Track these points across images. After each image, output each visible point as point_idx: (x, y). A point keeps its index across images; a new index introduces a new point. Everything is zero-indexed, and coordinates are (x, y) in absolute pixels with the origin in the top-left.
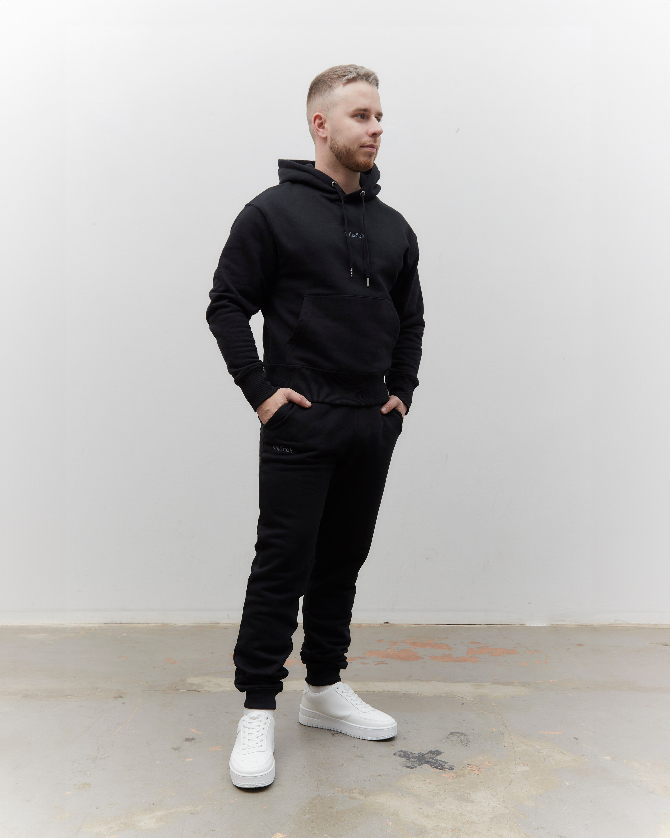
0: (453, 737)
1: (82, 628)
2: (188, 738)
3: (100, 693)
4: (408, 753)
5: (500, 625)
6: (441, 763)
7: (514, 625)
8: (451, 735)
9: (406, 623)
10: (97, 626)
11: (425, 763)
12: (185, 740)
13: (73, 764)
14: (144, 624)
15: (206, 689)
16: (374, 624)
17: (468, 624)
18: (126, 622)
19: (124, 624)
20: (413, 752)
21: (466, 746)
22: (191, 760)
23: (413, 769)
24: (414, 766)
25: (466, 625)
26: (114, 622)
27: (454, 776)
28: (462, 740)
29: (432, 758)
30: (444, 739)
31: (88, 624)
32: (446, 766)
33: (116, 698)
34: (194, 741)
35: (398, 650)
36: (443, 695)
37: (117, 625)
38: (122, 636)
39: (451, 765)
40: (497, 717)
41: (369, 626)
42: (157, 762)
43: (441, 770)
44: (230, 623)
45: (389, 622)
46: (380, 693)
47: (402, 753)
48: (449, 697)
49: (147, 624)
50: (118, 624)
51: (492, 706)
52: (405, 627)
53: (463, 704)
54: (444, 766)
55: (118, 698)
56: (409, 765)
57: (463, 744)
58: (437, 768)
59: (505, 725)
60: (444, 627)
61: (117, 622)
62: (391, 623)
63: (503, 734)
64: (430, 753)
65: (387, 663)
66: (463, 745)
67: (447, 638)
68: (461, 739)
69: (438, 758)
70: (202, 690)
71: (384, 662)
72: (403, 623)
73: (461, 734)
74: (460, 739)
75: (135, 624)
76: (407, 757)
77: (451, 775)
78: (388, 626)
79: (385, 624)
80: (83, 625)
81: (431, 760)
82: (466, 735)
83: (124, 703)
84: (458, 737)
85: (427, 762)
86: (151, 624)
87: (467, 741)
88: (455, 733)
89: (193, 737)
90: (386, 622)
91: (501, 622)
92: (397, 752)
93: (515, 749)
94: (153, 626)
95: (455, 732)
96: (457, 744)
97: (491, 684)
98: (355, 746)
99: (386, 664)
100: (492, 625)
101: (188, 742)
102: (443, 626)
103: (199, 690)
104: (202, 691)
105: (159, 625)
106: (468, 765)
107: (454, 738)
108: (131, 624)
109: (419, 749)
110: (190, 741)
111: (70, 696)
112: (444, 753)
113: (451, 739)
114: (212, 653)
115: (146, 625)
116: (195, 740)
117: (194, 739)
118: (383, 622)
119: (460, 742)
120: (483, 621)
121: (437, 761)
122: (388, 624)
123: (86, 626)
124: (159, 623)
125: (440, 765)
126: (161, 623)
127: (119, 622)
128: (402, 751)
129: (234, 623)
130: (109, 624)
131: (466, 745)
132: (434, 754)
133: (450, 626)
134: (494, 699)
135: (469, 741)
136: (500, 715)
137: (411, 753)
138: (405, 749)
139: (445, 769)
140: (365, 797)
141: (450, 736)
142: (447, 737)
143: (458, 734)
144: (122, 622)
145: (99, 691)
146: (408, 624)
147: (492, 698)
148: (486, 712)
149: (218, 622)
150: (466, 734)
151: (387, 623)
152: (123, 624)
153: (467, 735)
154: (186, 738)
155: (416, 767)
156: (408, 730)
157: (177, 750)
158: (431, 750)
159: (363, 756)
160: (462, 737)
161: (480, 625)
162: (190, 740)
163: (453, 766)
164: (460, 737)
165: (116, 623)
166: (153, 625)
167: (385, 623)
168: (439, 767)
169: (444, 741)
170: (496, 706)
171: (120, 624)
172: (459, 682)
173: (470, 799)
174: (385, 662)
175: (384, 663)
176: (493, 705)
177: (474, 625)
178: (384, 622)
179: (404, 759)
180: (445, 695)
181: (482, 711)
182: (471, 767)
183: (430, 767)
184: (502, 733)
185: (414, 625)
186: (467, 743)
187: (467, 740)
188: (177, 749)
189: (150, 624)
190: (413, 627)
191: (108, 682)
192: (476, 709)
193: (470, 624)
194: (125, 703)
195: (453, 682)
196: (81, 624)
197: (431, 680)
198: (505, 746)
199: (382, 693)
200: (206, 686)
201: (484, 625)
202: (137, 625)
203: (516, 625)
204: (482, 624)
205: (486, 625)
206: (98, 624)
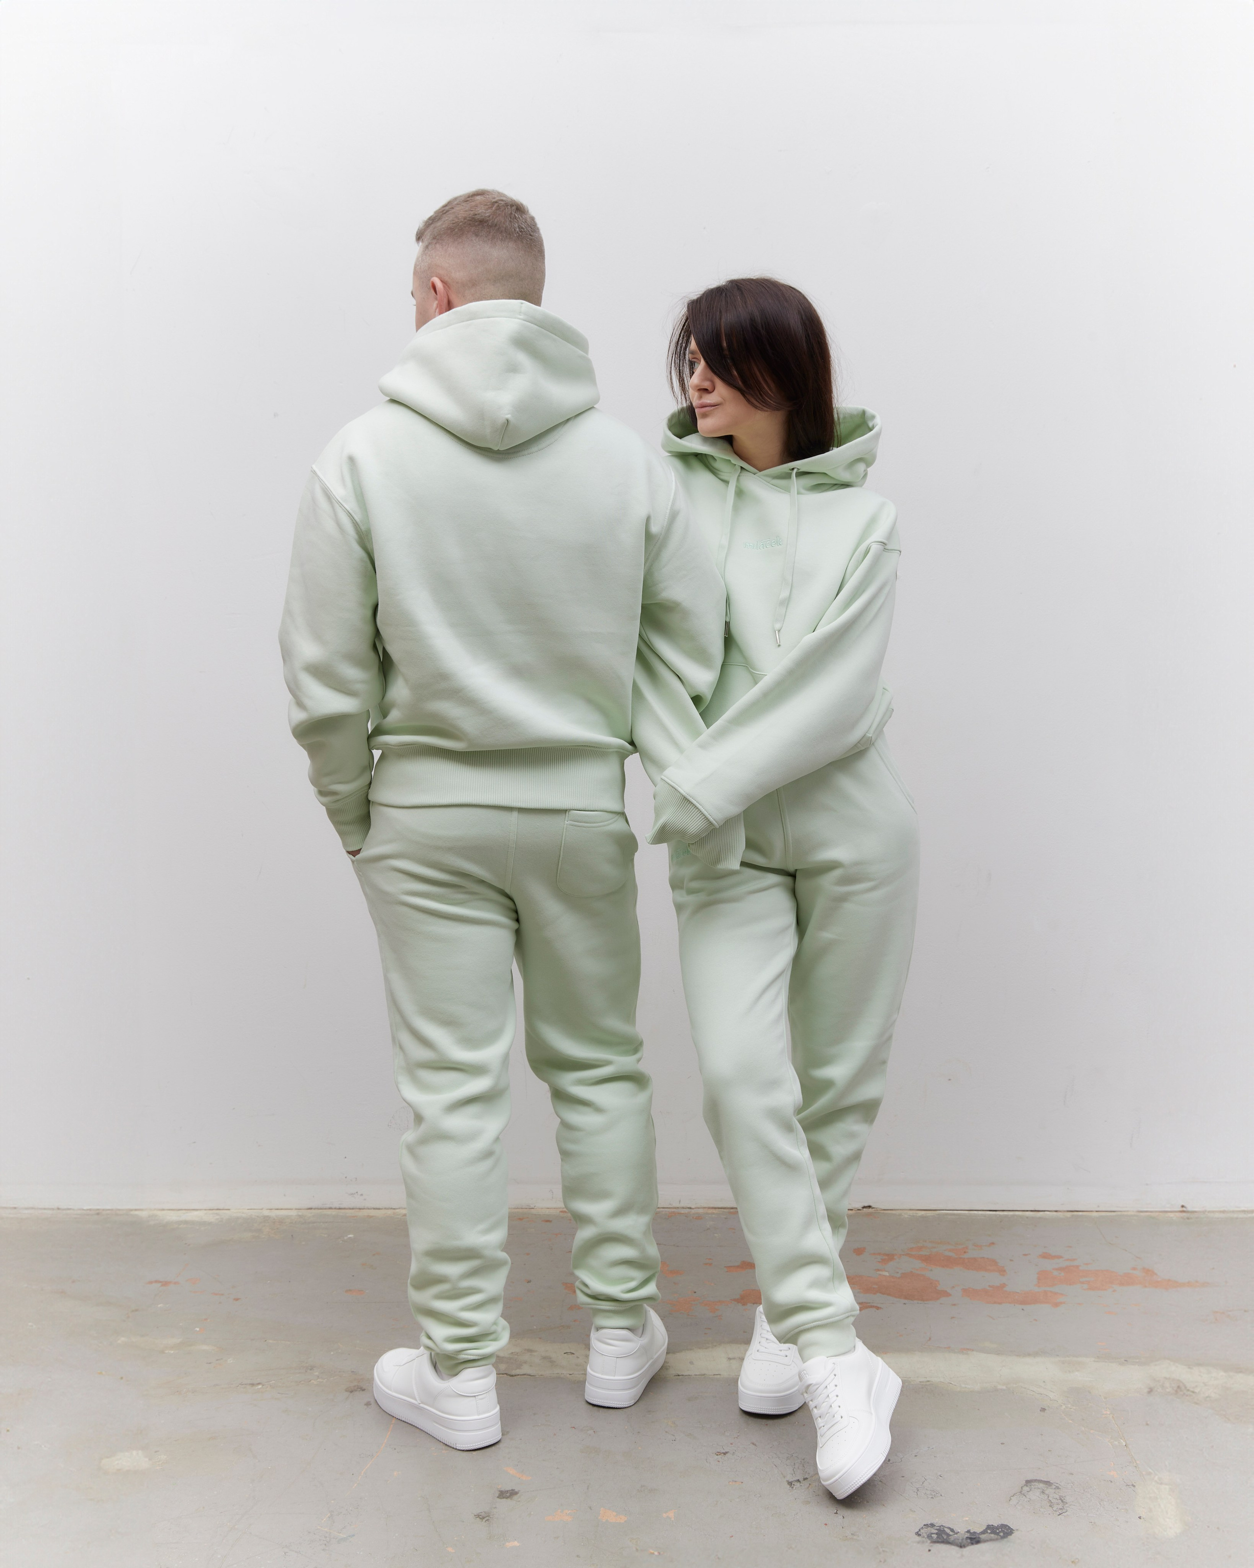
0: (1031, 1492)
1: (266, 1219)
2: (503, 1489)
3: (319, 1380)
4: (946, 1529)
5: (1097, 1211)
7: (1126, 1213)
8: (1027, 1486)
9: (907, 1208)
10: (293, 1213)
12: (497, 1495)
13: (285, 1553)
14: (385, 1209)
15: (526, 1369)
17: (1033, 1210)
18: (351, 1206)
19: (347, 1209)
20: (956, 1529)
21: (1060, 1514)
22: (516, 1543)
25: (1027, 1211)
26: (328, 1206)
28: (1050, 1498)
30: (1015, 1497)
31: (277, 1209)
33: (351, 1392)
34: (515, 1497)
35: (898, 1273)
36: (1000, 1387)
37: (334, 1212)
38: (345, 1238)
40: (1116, 1443)
42: (450, 1550)
44: (555, 1208)
45: (874, 1207)
47: (934, 1531)
48: (1013, 1393)
49: (391, 1209)
50: (335, 1209)
51: (1103, 1416)
52: (906, 1216)
53: (1043, 1410)
55: (356, 1391)
57: (1054, 1509)
59: (1135, 1464)
60: (985, 1216)
61: (333, 1206)
62: (876, 1208)
63: (1134, 1486)
64: (989, 1531)
65: (878, 1307)
66: (1056, 1511)
67: (993, 1243)
68: (1048, 1497)
70: (518, 1373)
71: (873, 1304)
72: (901, 1208)
73: (1048, 1483)
74: (1046, 1497)
75: (369, 1209)
76: (943, 1541)
78: (870, 1214)
79: (864, 1209)
80: (266, 1213)
82: (1058, 1488)
83: (368, 1404)
84: (1043, 1492)
87: (1062, 1501)
88: (1036, 1481)
89: (513, 1488)
90: (866, 1205)
91: (1098, 1206)
92: (922, 1528)
95: (1035, 1478)
96: (1042, 1510)
97: (1095, 1361)
98: (836, 1512)
100: (1080, 1213)
101: (504, 1499)
102: (981, 1214)
103: (513, 1373)
104: (518, 1375)
107: (1035, 1495)
108: (360, 1209)
109: (966, 1520)
110: (507, 1498)
111: (260, 1386)
112: (1017, 1530)
113: (1028, 1496)
114: (529, 1282)
115: (390, 1212)
116: (519, 1494)
117: (516, 1493)
118: (860, 1206)
119: (1048, 1504)
120: (1063, 1204)
122: (870, 1210)
123: (274, 1214)
127: (338, 1206)
128: (932, 1525)
130: (318, 1209)
131: (1060, 1512)
132: (998, 1534)
133: (996, 1215)
134: (1105, 1398)
135: (1067, 1503)
136: (1121, 1439)
137: (952, 1530)
138: (938, 1522)
141: (1026, 1489)
142: (1021, 1492)
143: (1041, 1485)
144: (342, 1206)
145: (317, 1373)
146: (910, 1210)
147: (1100, 1396)
148: (1092, 1431)
149: (532, 1206)
150: (1057, 1485)
151: (870, 1207)
152: (345, 1209)
153: (1060, 1487)
154: (500, 1491)
156: (939, 1474)
157: (486, 1519)
158: (990, 1524)
159: (855, 1537)
160: (1049, 1491)
161: (1056, 1211)
162: (508, 1494)
164: (1047, 1492)
165: (331, 1208)
167: (864, 1207)
169: (1014, 1500)
170: (1111, 1416)
171: (340, 1209)
172: (1029, 1355)
174: (875, 1305)
175: (874, 1307)
176: (1105, 1413)
177: (1044, 1211)
178: (863, 1206)
180: (1004, 1387)
181: (1083, 1429)
184: (1131, 1484)
185: (923, 1213)
186: (1060, 1506)
187: (1061, 1499)
188: (483, 1517)
189: (397, 1209)
190: (922, 1217)
191: (332, 1353)
192: (1070, 1421)
193: (1037, 1209)
194: (371, 1404)
195: (1017, 1356)
196: (262, 1209)
197: (973, 1350)
198: (1141, 1515)
200: (525, 1362)
201: (1064, 1211)
202: (373, 1213)
203: (1129, 1213)
204: (1060, 1211)
205: (1068, 1211)
206: (296, 1209)
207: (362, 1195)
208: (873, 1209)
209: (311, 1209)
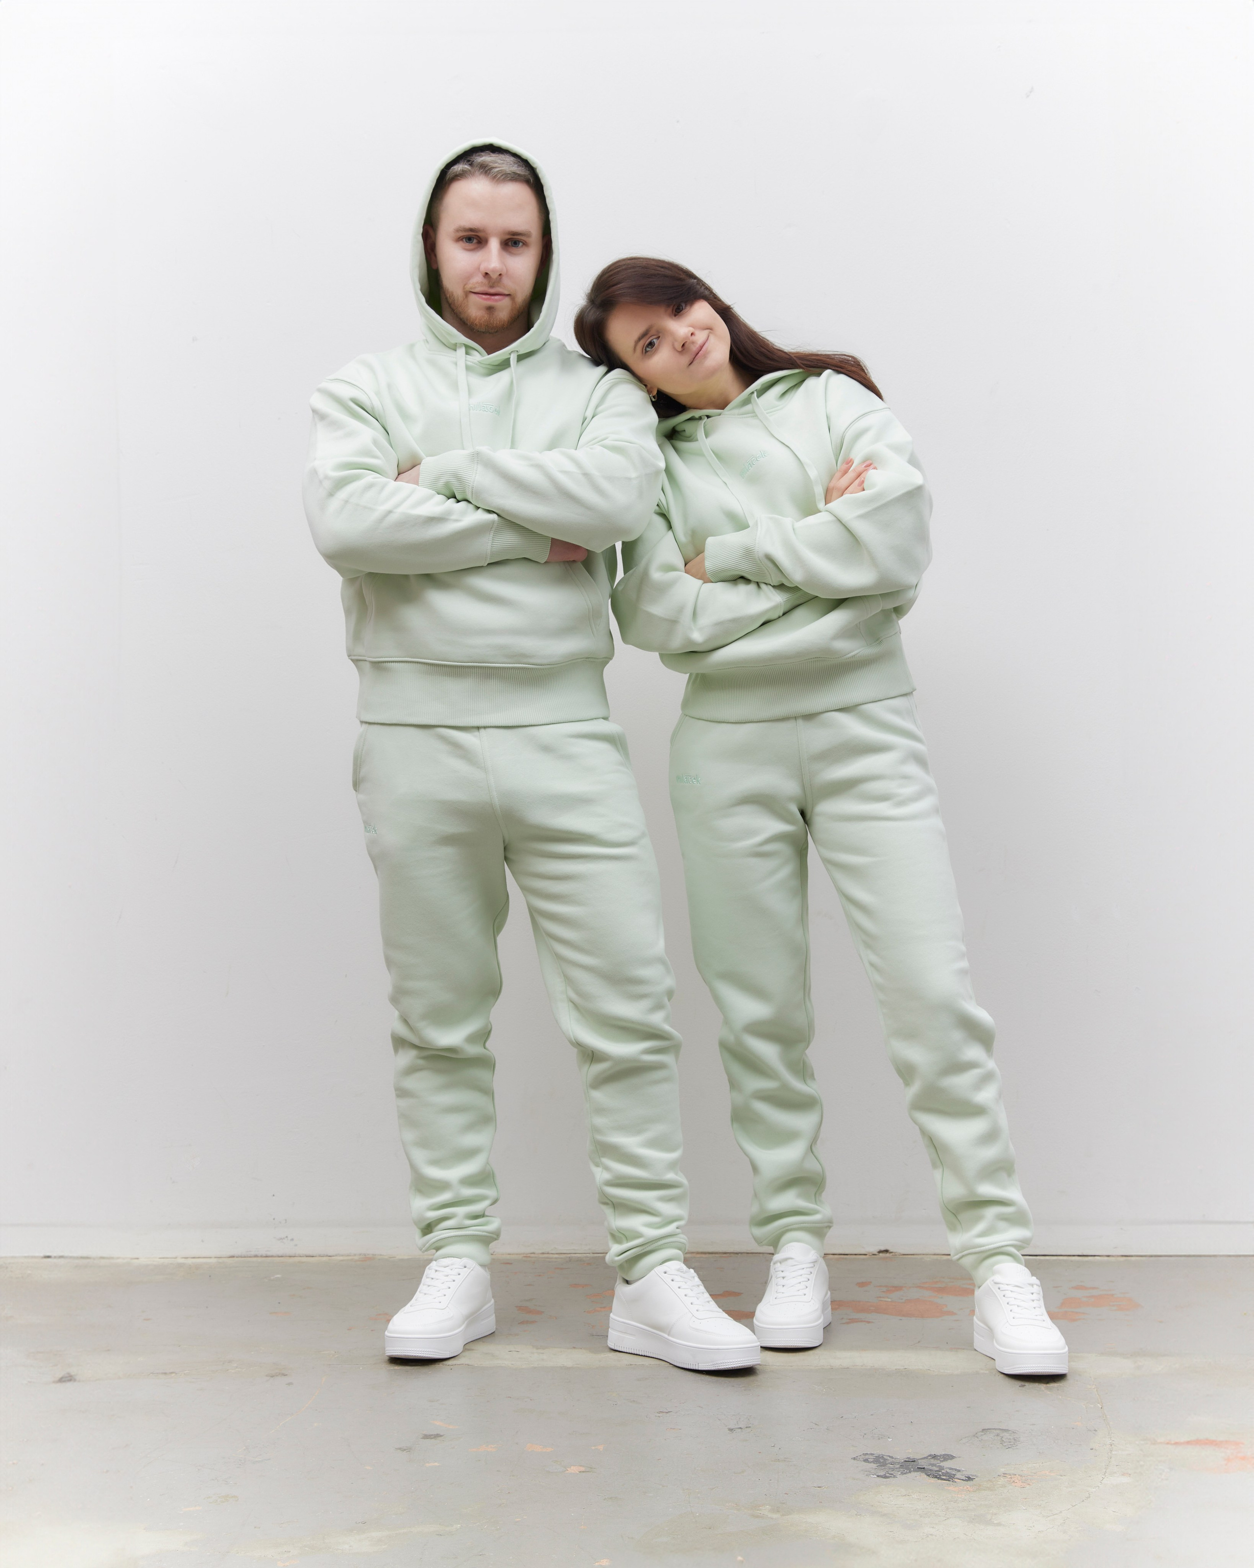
0: (985, 1435)
1: (180, 1265)
2: (428, 1433)
3: (237, 1370)
4: (884, 1457)
6: (948, 1471)
8: (983, 1432)
11: (914, 1471)
12: (421, 1437)
13: (199, 1470)
14: (320, 1256)
16: (856, 1255)
17: (1080, 1254)
18: (280, 1253)
19: (275, 1257)
20: (896, 1456)
21: (1009, 1448)
22: (436, 1464)
23: (888, 1479)
24: (892, 1474)
25: (1074, 1256)
26: (253, 1253)
27: (972, 1490)
28: (1003, 1439)
29: (933, 1465)
30: (967, 1438)
31: (194, 1258)
32: (958, 1475)
33: (272, 1377)
34: (440, 1438)
35: (902, 1299)
36: (982, 1372)
37: (259, 1259)
38: (272, 1278)
39: (969, 1473)
40: (1092, 1407)
41: (843, 1258)
42: (368, 1466)
43: (948, 1482)
44: (517, 1254)
45: (891, 1251)
46: (844, 1368)
47: (871, 1457)
49: (327, 1256)
50: (262, 1256)
51: (1087, 1389)
54: (955, 1475)
55: (277, 1376)
56: (882, 1473)
57: (1005, 1444)
58: (939, 1478)
59: (1104, 1418)
61: (260, 1253)
62: (895, 1253)
63: (1095, 1430)
64: (930, 1458)
65: (870, 1320)
66: (1004, 1446)
69: (947, 1464)
72: (924, 1252)
73: (1006, 1430)
74: (1000, 1438)
75: (301, 1256)
76: (880, 1462)
77: (965, 1488)
78: (887, 1258)
79: (881, 1254)
81: (930, 1467)
82: (1013, 1433)
83: (290, 1384)
84: (998, 1436)
85: (922, 1469)
86: (336, 1256)
88: (993, 1429)
89: (439, 1433)
90: (883, 1248)
92: (861, 1456)
93: (1113, 1453)
94: (342, 1261)
96: (991, 1446)
98: (774, 1446)
99: (869, 1322)
101: (428, 1438)
105: (356, 1258)
106: (1004, 1474)
108: (290, 1257)
109: (909, 1450)
110: (432, 1438)
111: (173, 1375)
112: (959, 1457)
113: (980, 1438)
116: (444, 1436)
117: (442, 1435)
118: (875, 1250)
119: (1000, 1443)
121: (941, 1468)
122: (888, 1255)
124: (355, 1255)
125: (946, 1474)
126: (360, 1255)
127: (264, 1253)
128: (872, 1454)
129: (528, 1254)
130: (241, 1257)
131: (1010, 1446)
132: (938, 1460)
133: (1035, 1259)
134: (1095, 1379)
135: (1019, 1439)
136: (1098, 1403)
137: (891, 1457)
138: (878, 1451)
139: (956, 1480)
140: (783, 1515)
141: (980, 1434)
142: (974, 1435)
143: (998, 1431)
144: (269, 1254)
145: (235, 1365)
146: (934, 1255)
147: (1091, 1377)
148: (1069, 1399)
150: (1015, 1431)
151: (886, 1251)
152: (272, 1256)
153: (1017, 1432)
154: (424, 1433)
155: (895, 1477)
158: (933, 1453)
159: (787, 1460)
160: (1005, 1435)
161: (1108, 1256)
162: (433, 1435)
163: (973, 1476)
164: (1002, 1435)
165: (256, 1256)
166: (341, 1258)
167: (880, 1252)
168: (944, 1477)
169: (965, 1440)
170: (1096, 1389)
171: (266, 1257)
173: (995, 1522)
174: (866, 1320)
175: (864, 1321)
176: (1090, 1387)
177: (1094, 1256)
178: (878, 1250)
179: (874, 1466)
180: (987, 1372)
181: (1060, 1397)
182: (1011, 1478)
183: (925, 1476)
184: (1093, 1432)
186: (1012, 1444)
187: (1014, 1438)
188: (406, 1450)
189: (333, 1256)
191: (252, 1353)
192: (1049, 1395)
193: (1085, 1254)
194: (292, 1385)
196: (176, 1258)
198: (1094, 1448)
199: (848, 1368)
201: (1118, 1256)
204: (1113, 1256)
205: (1122, 1256)
206: (215, 1258)
207: (292, 1240)
208: (891, 1254)
209: (233, 1257)
